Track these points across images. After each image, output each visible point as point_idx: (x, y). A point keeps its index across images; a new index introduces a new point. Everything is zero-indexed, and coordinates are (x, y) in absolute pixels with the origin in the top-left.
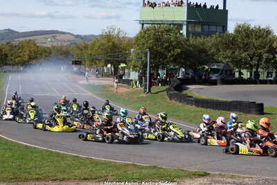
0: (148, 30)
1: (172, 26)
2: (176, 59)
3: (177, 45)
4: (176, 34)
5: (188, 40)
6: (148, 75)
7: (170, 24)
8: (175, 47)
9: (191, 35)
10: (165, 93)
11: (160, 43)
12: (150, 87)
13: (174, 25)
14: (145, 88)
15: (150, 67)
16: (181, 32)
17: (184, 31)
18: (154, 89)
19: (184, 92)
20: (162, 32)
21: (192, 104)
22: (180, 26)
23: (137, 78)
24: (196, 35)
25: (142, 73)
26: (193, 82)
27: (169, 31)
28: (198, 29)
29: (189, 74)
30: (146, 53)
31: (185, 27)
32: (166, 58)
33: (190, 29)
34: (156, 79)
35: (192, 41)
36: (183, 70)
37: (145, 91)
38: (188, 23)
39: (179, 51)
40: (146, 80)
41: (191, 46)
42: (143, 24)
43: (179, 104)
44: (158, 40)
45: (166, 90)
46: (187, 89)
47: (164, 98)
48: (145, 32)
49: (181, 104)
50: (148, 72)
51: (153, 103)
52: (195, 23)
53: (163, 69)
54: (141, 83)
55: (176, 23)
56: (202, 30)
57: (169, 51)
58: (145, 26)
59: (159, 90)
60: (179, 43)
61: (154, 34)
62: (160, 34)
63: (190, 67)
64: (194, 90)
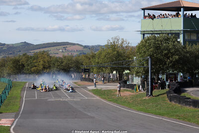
0: (149, 39)
1: (170, 35)
2: (174, 65)
3: (176, 52)
4: (174, 42)
5: (185, 48)
6: (150, 80)
7: (168, 34)
8: (173, 54)
9: (187, 43)
10: (166, 95)
11: (159, 51)
12: (152, 90)
13: (172, 34)
14: (148, 92)
15: (151, 73)
16: (178, 40)
17: (181, 40)
18: (156, 92)
19: (183, 94)
20: (161, 41)
21: (190, 105)
22: (177, 35)
23: (140, 83)
24: (192, 42)
25: (144, 78)
26: (191, 85)
27: (167, 39)
28: (194, 37)
29: (186, 78)
30: (147, 60)
31: (181, 36)
32: (165, 64)
33: (186, 38)
34: (157, 83)
35: (188, 48)
36: (181, 74)
37: (147, 95)
38: (185, 32)
39: (177, 57)
40: (148, 84)
41: (187, 52)
42: (144, 35)
43: (178, 105)
44: (157, 48)
45: (167, 93)
46: (185, 91)
47: (165, 100)
48: (146, 42)
49: (180, 105)
50: (149, 77)
51: (155, 105)
52: (190, 32)
53: (163, 74)
54: (143, 87)
55: (174, 32)
56: (198, 38)
57: (168, 58)
58: (146, 36)
59: (160, 93)
60: (177, 50)
61: (154, 43)
62: (159, 42)
63: (188, 71)
64: (192, 92)
